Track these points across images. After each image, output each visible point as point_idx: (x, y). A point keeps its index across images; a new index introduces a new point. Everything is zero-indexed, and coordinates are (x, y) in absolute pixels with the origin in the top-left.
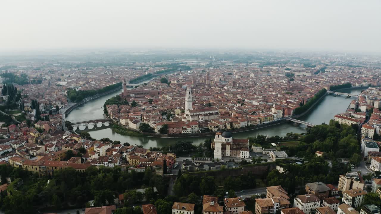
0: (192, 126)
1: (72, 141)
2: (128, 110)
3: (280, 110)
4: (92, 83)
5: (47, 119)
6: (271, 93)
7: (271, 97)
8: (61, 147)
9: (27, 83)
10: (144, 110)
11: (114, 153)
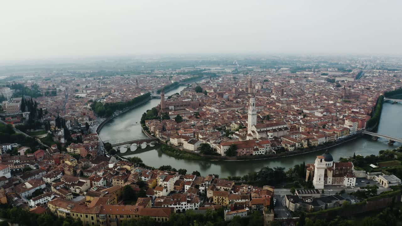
0: (263, 145)
1: (124, 171)
2: (176, 126)
3: (356, 122)
4: (116, 94)
5: (79, 140)
6: (326, 102)
7: (330, 106)
8: (110, 179)
9: (40, 96)
10: (193, 126)
11: (187, 187)
